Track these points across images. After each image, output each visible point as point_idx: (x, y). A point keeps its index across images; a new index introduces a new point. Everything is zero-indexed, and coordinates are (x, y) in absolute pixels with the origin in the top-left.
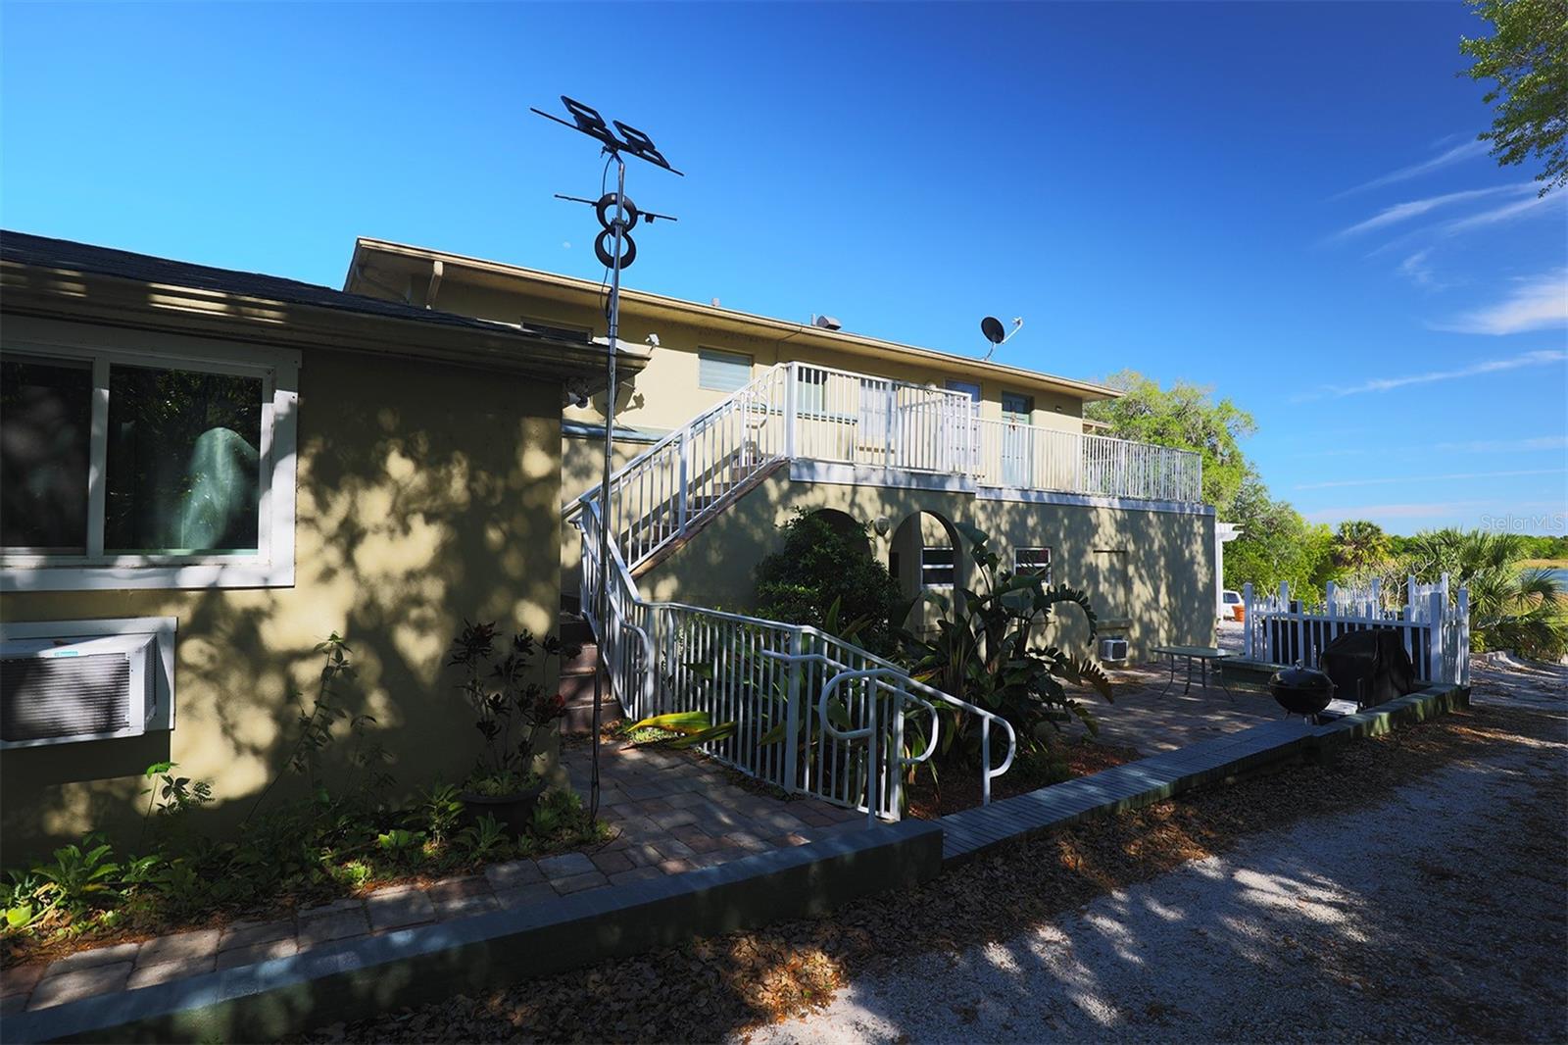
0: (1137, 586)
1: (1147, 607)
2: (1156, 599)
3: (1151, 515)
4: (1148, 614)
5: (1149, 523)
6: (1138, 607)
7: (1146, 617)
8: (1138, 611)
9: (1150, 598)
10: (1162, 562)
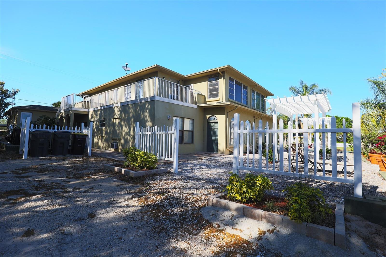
0: (124, 128)
1: (126, 134)
2: (129, 132)
3: (130, 105)
4: (126, 136)
5: (129, 108)
6: (124, 134)
7: (126, 137)
8: (123, 135)
9: (127, 131)
10: (132, 120)
